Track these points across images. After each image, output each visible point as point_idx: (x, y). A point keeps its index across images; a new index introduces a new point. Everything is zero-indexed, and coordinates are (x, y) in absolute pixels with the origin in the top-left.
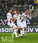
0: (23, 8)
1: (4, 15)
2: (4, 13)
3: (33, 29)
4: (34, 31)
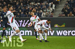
0: (42, 6)
1: (19, 14)
2: (19, 12)
3: (54, 31)
4: (55, 34)
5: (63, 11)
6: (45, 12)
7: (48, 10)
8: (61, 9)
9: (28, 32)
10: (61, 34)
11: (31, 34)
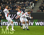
5: (40, 8)
6: (27, 9)
7: (29, 7)
8: (39, 6)
9: (15, 23)
10: (38, 25)
11: (17, 25)
